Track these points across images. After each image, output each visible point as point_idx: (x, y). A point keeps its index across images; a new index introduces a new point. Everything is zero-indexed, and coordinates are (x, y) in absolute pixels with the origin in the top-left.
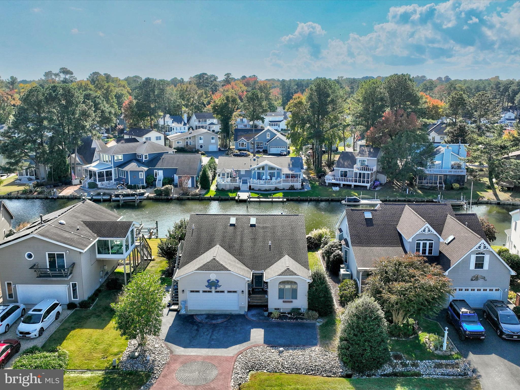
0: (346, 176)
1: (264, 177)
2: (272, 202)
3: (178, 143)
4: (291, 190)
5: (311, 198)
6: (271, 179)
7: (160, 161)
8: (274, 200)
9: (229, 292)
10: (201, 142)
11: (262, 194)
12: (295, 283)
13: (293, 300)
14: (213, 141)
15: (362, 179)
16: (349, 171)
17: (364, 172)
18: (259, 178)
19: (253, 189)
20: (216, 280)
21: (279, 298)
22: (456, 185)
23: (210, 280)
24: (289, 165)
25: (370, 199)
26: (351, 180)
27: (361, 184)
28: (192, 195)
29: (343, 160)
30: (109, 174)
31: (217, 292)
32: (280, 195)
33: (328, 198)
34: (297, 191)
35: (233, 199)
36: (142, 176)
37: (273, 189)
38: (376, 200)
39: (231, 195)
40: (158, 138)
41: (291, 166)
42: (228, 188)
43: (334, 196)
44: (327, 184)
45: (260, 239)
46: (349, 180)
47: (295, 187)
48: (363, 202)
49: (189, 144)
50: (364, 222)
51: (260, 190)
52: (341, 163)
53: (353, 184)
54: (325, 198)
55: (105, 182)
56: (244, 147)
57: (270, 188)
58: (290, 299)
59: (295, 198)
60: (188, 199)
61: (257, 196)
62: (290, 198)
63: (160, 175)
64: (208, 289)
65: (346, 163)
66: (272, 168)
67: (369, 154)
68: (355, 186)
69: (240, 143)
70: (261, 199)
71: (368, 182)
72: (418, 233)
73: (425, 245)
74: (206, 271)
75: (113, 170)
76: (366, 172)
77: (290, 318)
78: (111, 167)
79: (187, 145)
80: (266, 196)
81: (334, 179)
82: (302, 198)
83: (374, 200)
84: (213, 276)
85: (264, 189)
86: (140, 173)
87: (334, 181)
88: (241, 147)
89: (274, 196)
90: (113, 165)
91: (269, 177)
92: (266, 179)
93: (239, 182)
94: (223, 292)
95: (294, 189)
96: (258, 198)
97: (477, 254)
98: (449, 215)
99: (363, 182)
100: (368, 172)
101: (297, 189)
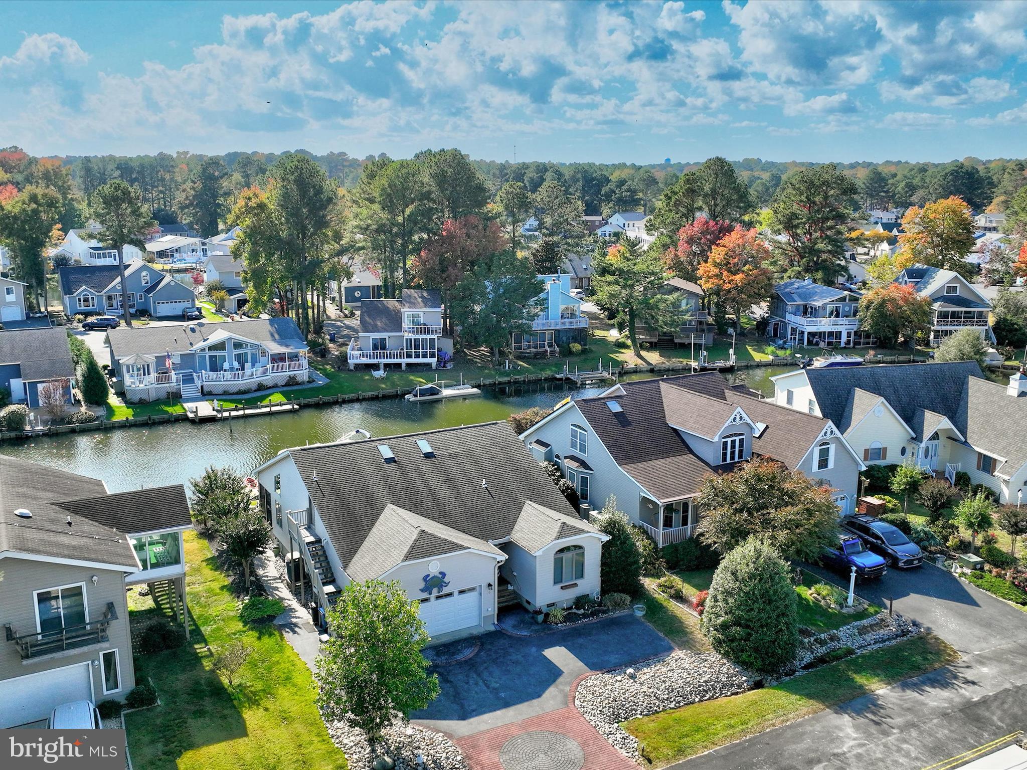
0: (383, 347)
1: (226, 365)
2: (270, 414)
4: (293, 385)
5: (344, 396)
6: (243, 369)
8: (274, 409)
9: (462, 592)
11: (239, 401)
12: (580, 547)
13: (577, 582)
14: (11, 298)
15: (420, 351)
16: (389, 337)
17: (425, 337)
18: (215, 366)
19: (210, 394)
20: (441, 573)
21: (555, 583)
22: (576, 347)
23: (428, 576)
24: (272, 335)
25: (452, 386)
26: (397, 355)
27: (421, 360)
28: (81, 422)
29: (369, 316)
31: (438, 598)
32: (277, 397)
33: (376, 393)
34: (304, 387)
35: (183, 419)
37: (254, 387)
38: (462, 386)
39: (175, 410)
41: (277, 336)
42: (153, 396)
43: (383, 389)
44: (352, 368)
46: (394, 355)
47: (299, 379)
48: (446, 392)
50: (615, 421)
51: (225, 393)
52: (370, 324)
53: (404, 361)
54: (370, 394)
57: (249, 387)
58: (572, 580)
59: (312, 400)
60: (73, 431)
61: (233, 406)
62: (303, 401)
64: (425, 595)
65: (379, 324)
66: (238, 345)
67: (423, 302)
68: (408, 365)
70: (248, 412)
71: (432, 356)
72: (726, 425)
73: (733, 442)
74: (423, 557)
76: (420, 337)
80: (252, 403)
81: (363, 357)
82: (326, 399)
83: (459, 387)
84: (434, 565)
85: (236, 390)
87: (364, 360)
89: (266, 402)
91: (236, 365)
92: (232, 369)
94: (449, 595)
95: (297, 384)
96: (236, 409)
97: (820, 446)
98: (726, 391)
99: (425, 356)
101: (302, 383)
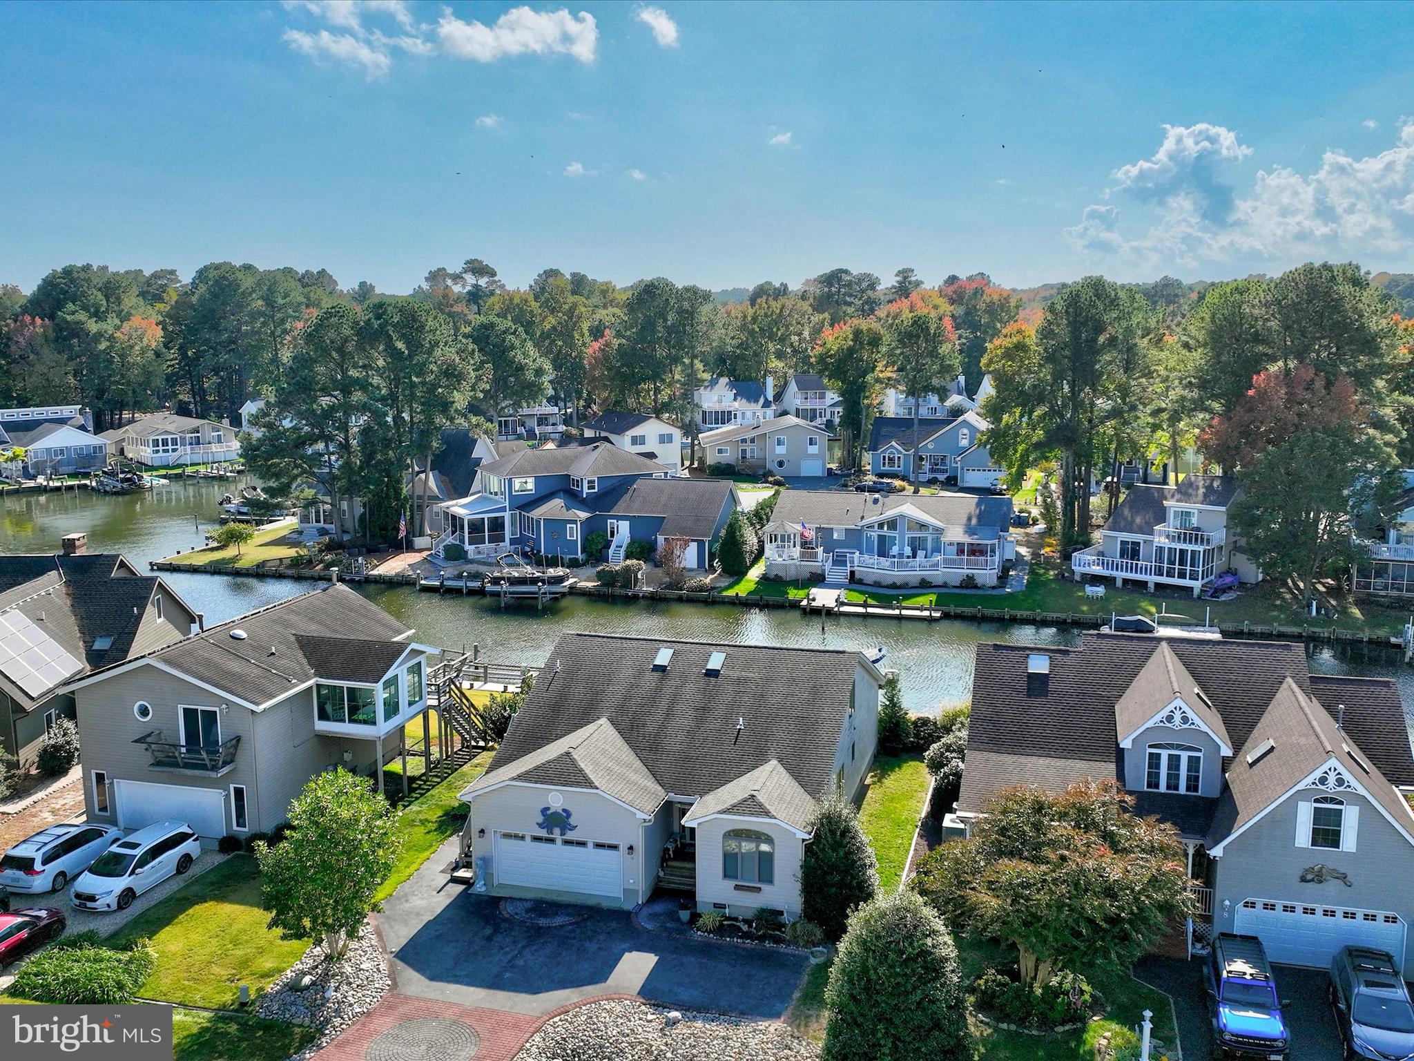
0: (1133, 555)
1: (895, 550)
2: (900, 618)
3: (720, 451)
4: (966, 587)
5: (1014, 612)
6: (914, 556)
7: (627, 497)
8: (904, 612)
9: (599, 846)
10: (781, 450)
11: (872, 596)
12: (769, 840)
13: (764, 887)
14: (813, 450)
15: (1177, 567)
16: (1145, 542)
17: (1184, 546)
18: (882, 551)
19: (860, 582)
20: (564, 810)
21: (725, 876)
23: (548, 809)
24: (969, 519)
25: (1189, 625)
26: (1146, 569)
27: (1176, 581)
28: (692, 590)
29: (1131, 508)
30: (497, 525)
31: (567, 842)
32: (928, 599)
33: (1063, 616)
34: (980, 592)
35: (795, 605)
36: (574, 534)
37: (915, 582)
38: (1207, 628)
39: (793, 594)
40: (665, 439)
41: (974, 521)
42: (791, 574)
43: (1083, 612)
44: (1077, 578)
45: (720, 710)
46: (1141, 568)
47: (979, 581)
49: (748, 455)
50: (1023, 684)
51: (877, 584)
52: (1125, 519)
53: (1152, 579)
54: (1055, 615)
55: (487, 546)
56: (896, 468)
57: (906, 580)
58: (754, 881)
59: (968, 611)
60: (680, 600)
61: (860, 598)
62: (952, 609)
63: (623, 532)
64: (543, 833)
65: (1138, 520)
66: (919, 526)
67: (1205, 495)
68: (1157, 585)
69: (884, 457)
70: (870, 610)
71: (1195, 577)
72: (1150, 724)
73: (1174, 762)
74: (536, 782)
75: (507, 515)
76: (1189, 547)
77: (746, 935)
78: (503, 509)
79: (744, 458)
80: (885, 601)
81: (1098, 565)
82: (988, 612)
83: (1202, 629)
84: (556, 798)
85: (890, 582)
86: (568, 526)
87: (1095, 570)
88: (887, 468)
89: (904, 604)
90: (507, 504)
91: (908, 551)
92: (901, 555)
93: (822, 560)
94: (582, 844)
95: (976, 587)
96: (865, 605)
97: (1316, 801)
98: (1289, 680)
99: (1182, 575)
100: (1196, 548)
101: (983, 587)
